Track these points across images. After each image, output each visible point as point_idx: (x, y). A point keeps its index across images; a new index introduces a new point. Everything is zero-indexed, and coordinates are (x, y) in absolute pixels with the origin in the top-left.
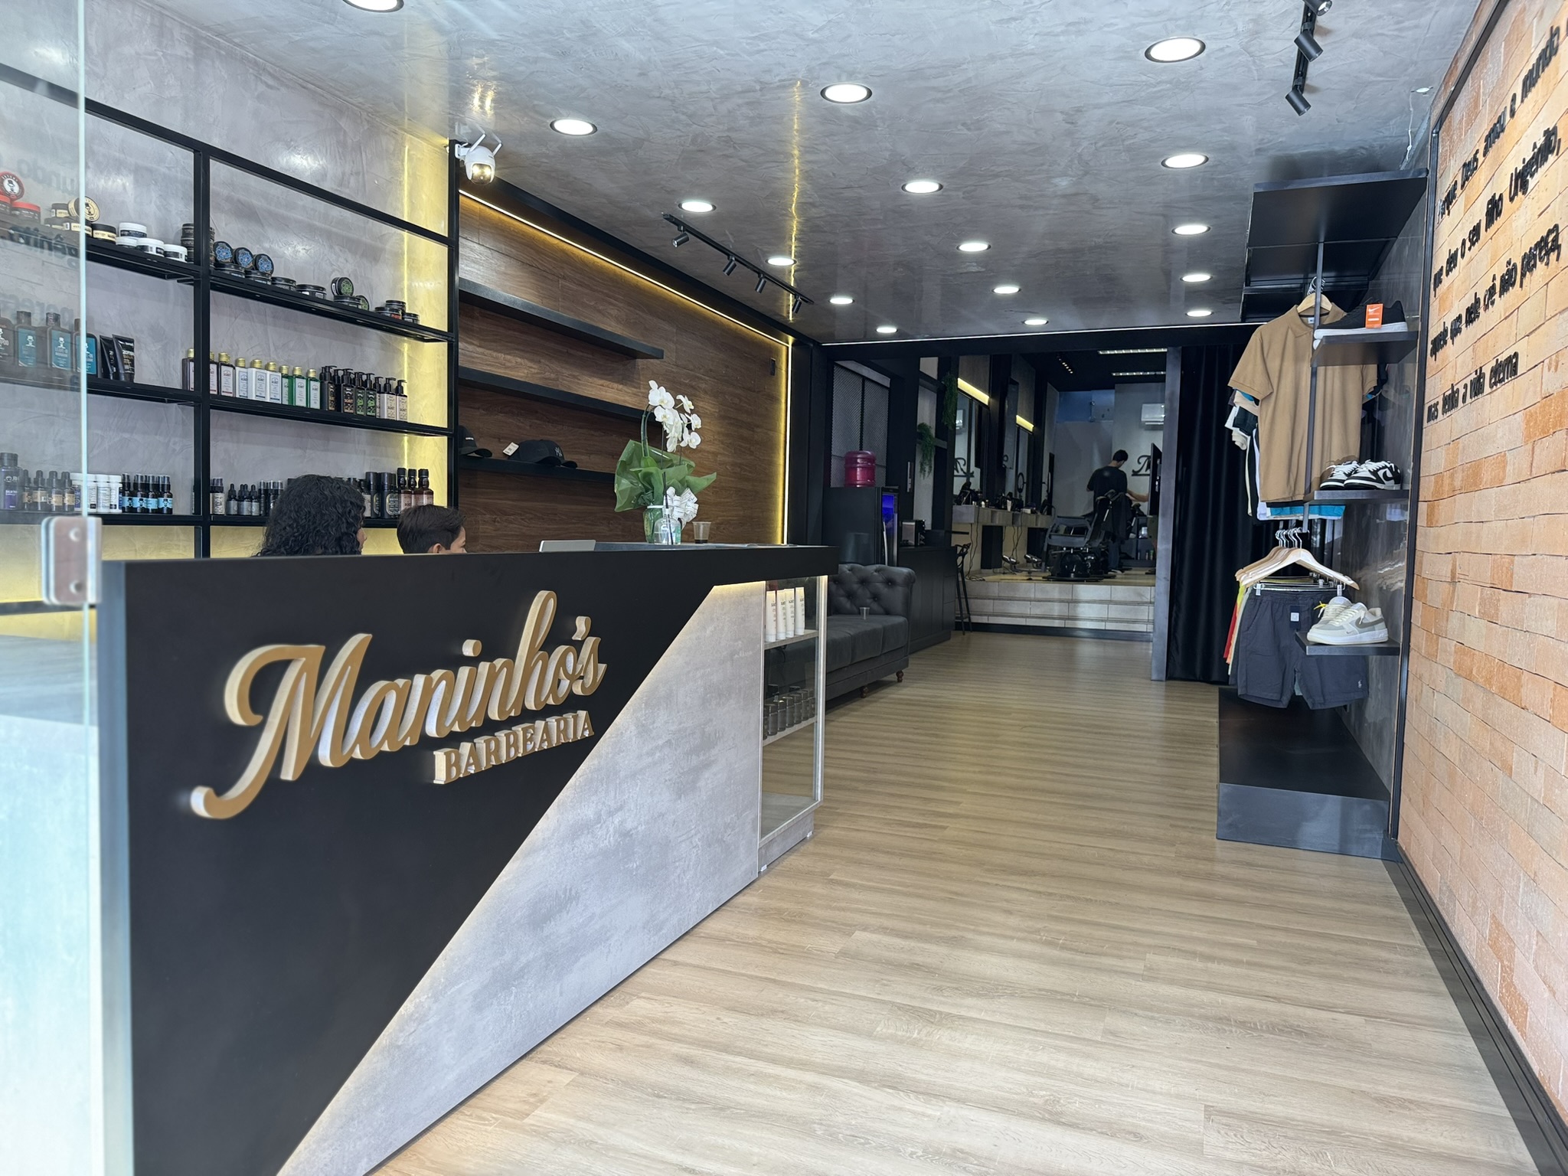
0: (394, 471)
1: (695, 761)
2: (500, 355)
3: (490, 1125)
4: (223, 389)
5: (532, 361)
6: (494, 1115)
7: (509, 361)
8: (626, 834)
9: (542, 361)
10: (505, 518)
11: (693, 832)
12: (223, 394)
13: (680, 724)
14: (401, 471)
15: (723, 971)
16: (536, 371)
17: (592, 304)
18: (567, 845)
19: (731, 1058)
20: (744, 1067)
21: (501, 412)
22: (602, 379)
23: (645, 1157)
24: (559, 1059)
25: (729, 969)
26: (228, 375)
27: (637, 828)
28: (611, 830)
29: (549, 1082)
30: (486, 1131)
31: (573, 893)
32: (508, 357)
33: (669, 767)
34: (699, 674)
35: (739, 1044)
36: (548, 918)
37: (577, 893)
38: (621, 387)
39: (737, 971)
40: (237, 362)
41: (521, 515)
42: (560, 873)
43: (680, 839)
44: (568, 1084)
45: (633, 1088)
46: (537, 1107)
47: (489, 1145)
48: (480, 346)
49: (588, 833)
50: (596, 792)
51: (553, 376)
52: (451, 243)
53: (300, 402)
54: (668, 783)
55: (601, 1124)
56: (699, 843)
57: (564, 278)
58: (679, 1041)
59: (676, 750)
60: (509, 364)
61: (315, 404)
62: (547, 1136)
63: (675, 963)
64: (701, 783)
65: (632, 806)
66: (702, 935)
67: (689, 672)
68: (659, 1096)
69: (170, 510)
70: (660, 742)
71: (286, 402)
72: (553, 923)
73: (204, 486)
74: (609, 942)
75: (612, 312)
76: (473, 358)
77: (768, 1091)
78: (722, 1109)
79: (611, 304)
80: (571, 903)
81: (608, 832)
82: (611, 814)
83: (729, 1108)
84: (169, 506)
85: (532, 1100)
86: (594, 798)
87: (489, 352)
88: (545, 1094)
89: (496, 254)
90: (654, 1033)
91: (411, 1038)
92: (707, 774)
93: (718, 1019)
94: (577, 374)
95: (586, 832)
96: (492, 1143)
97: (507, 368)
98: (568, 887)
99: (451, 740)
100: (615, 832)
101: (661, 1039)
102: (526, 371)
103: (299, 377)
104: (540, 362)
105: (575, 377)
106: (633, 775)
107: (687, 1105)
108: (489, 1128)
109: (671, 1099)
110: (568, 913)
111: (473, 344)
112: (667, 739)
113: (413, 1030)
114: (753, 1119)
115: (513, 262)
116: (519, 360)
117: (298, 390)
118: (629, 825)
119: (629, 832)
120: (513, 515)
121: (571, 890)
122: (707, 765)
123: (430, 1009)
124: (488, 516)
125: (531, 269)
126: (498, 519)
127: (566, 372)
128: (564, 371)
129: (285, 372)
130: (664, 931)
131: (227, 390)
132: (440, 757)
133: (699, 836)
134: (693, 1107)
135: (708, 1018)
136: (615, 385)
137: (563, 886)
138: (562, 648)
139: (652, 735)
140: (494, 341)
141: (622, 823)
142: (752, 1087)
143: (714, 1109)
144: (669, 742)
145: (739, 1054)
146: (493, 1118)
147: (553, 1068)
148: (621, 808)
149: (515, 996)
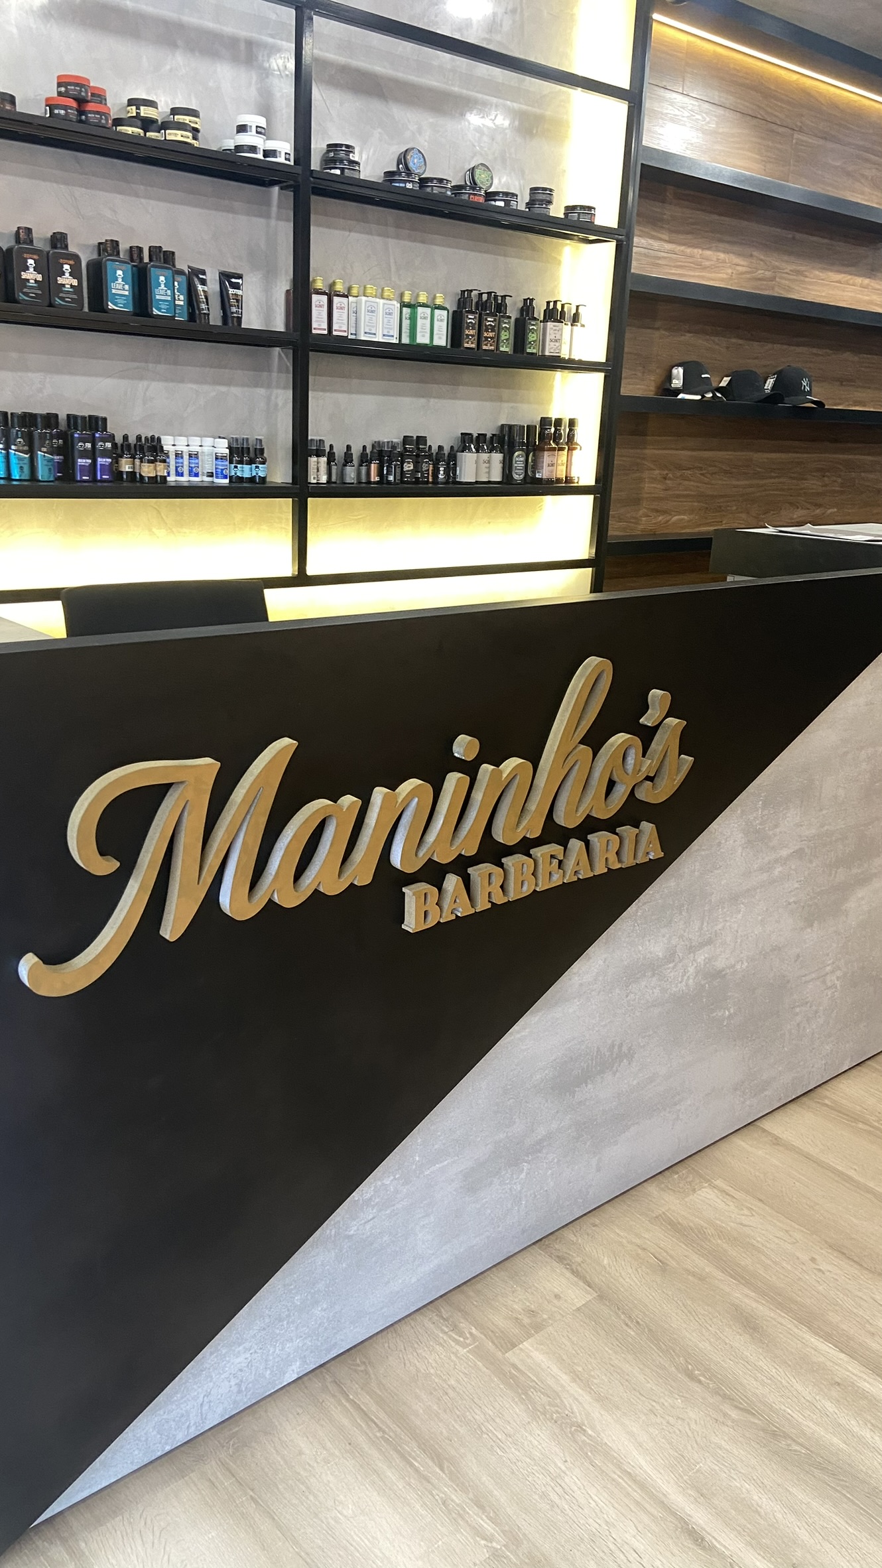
0: (536, 421)
1: (841, 875)
2: (696, 250)
3: (464, 1346)
4: (335, 327)
5: (739, 255)
6: (474, 1331)
7: (708, 259)
8: (719, 974)
9: (755, 253)
10: (678, 473)
11: (828, 968)
12: (335, 333)
13: (822, 826)
14: (545, 421)
15: (841, 1174)
16: (744, 269)
17: (838, 164)
18: (617, 991)
19: (814, 1341)
20: (829, 1364)
21: (689, 332)
22: (841, 272)
23: (642, 1486)
24: (579, 1259)
25: (852, 1173)
26: (341, 308)
27: (733, 966)
28: (691, 970)
29: (557, 1297)
30: (456, 1354)
31: (625, 1049)
32: (708, 253)
33: (797, 885)
34: (863, 755)
35: (834, 1318)
36: (585, 1077)
37: (630, 1049)
38: (867, 281)
39: (861, 1180)
40: (349, 289)
41: (701, 469)
42: (605, 1025)
43: (808, 978)
44: (578, 1309)
45: (660, 1348)
46: (529, 1336)
47: (452, 1382)
48: (669, 242)
49: (653, 975)
50: (670, 922)
51: (768, 274)
52: (634, 98)
53: (422, 339)
54: (794, 906)
55: (600, 1399)
56: (838, 983)
57: (801, 131)
58: (748, 1284)
59: (811, 862)
60: (707, 263)
61: (441, 340)
62: (526, 1394)
63: (777, 1141)
64: (851, 904)
65: (728, 939)
66: (827, 1102)
67: (846, 754)
68: (691, 1376)
69: (263, 480)
70: (784, 853)
71: (406, 340)
72: (590, 1086)
73: (302, 448)
74: (678, 1107)
75: (867, 173)
76: (659, 258)
77: (854, 1425)
78: (774, 1435)
79: (867, 160)
80: (621, 1061)
81: (685, 972)
82: (692, 949)
83: (786, 1436)
84: (262, 474)
85: (526, 1321)
86: (664, 931)
87: (682, 248)
88: (545, 1316)
89: (706, 106)
90: (718, 1259)
91: (368, 1227)
92: (860, 893)
93: (813, 1260)
94: (803, 268)
95: (650, 974)
96: (458, 1381)
97: (704, 268)
98: (617, 1043)
99: (433, 873)
100: (697, 973)
101: (723, 1271)
102: (730, 271)
103: (424, 305)
104: (751, 256)
105: (798, 273)
106: (734, 899)
107: (727, 1409)
108: (463, 1351)
109: (707, 1387)
110: (614, 1074)
111: (660, 239)
112: (797, 847)
113: (371, 1217)
114: (817, 1472)
115: (728, 114)
116: (722, 256)
117: (420, 322)
118: (720, 964)
119: (720, 971)
120: (689, 469)
121: (621, 1046)
122: (863, 881)
123: (397, 1192)
124: (657, 472)
125: (755, 121)
126: (670, 475)
127: (789, 268)
128: (784, 265)
129: (407, 299)
130: (766, 1093)
131: (341, 327)
132: (411, 895)
133: (839, 973)
134: (734, 1414)
135: (798, 1254)
136: (859, 280)
137: (609, 1042)
138: (620, 738)
139: (771, 844)
140: (688, 233)
141: (709, 960)
142: (830, 1407)
143: (764, 1430)
144: (799, 853)
145: (827, 1337)
146: (471, 1334)
147: (568, 1274)
148: (710, 942)
149: (528, 1174)
